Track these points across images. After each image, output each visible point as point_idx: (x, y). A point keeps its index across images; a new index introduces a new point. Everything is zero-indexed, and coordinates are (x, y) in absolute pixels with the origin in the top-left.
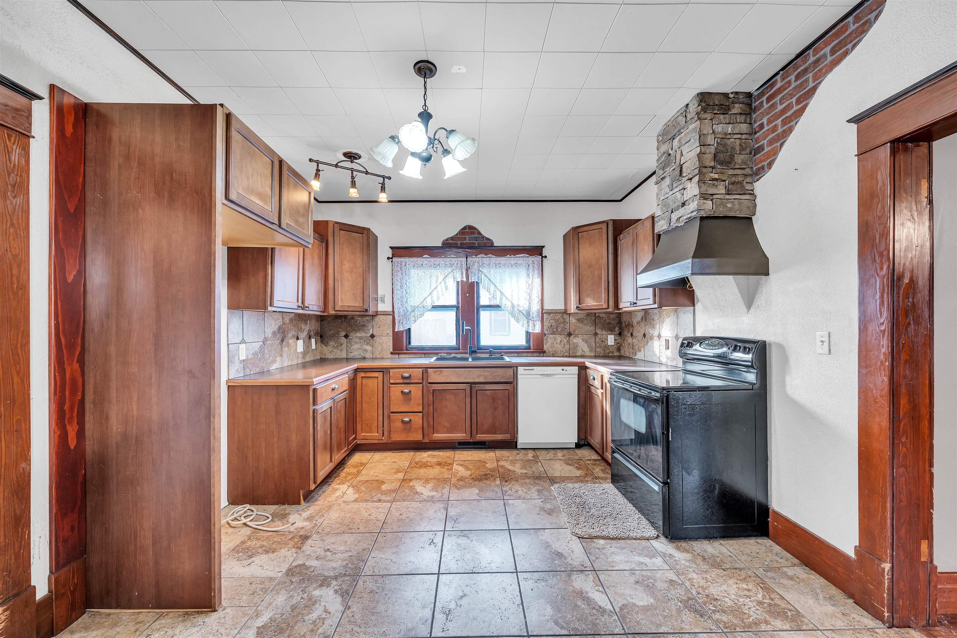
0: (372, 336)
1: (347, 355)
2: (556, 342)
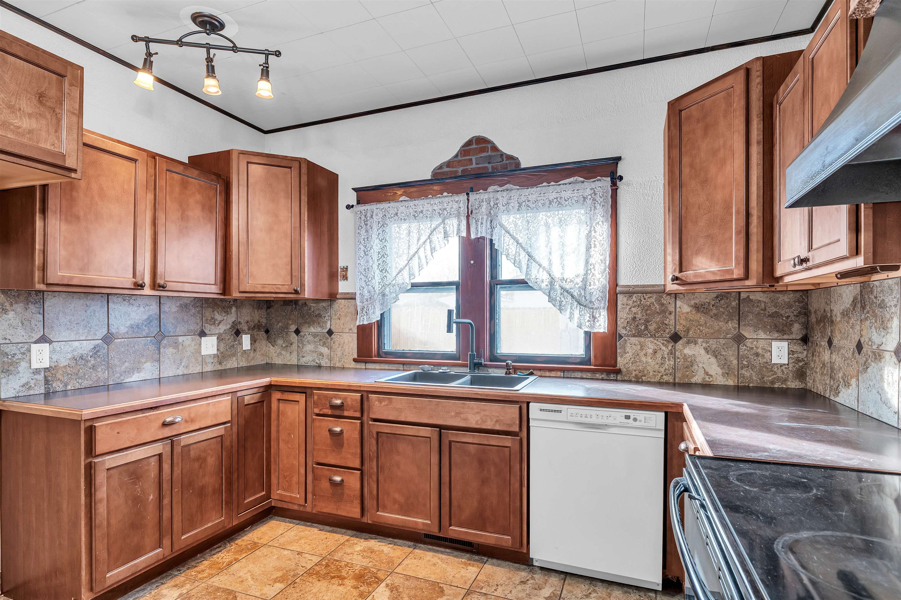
0: (330, 332)
1: (299, 360)
2: (644, 352)
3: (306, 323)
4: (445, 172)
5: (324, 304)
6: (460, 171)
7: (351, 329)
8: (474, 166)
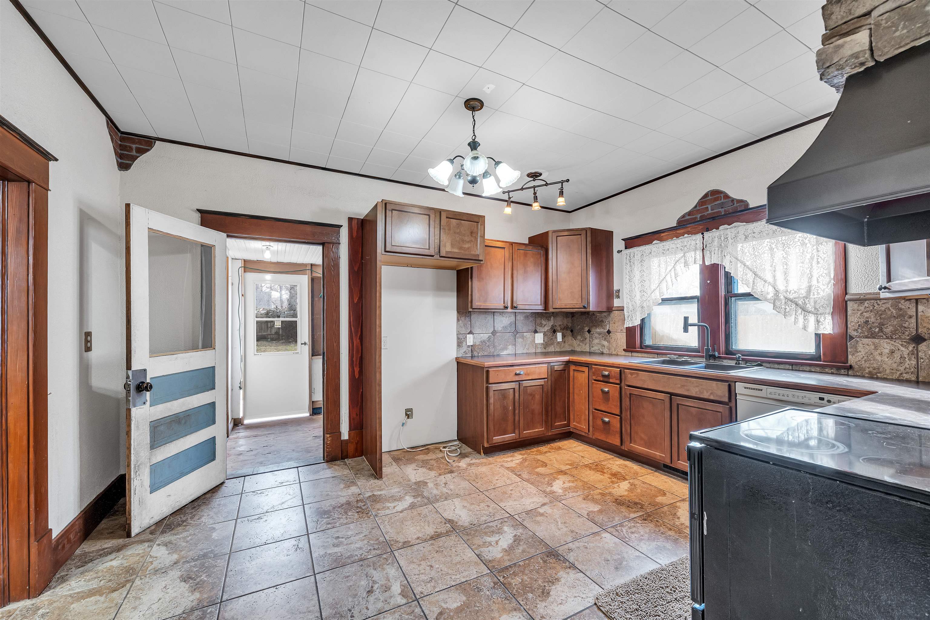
0: (609, 332)
1: (590, 349)
3: (594, 326)
4: (687, 219)
5: (605, 314)
6: (699, 217)
7: (622, 330)
8: (710, 211)
